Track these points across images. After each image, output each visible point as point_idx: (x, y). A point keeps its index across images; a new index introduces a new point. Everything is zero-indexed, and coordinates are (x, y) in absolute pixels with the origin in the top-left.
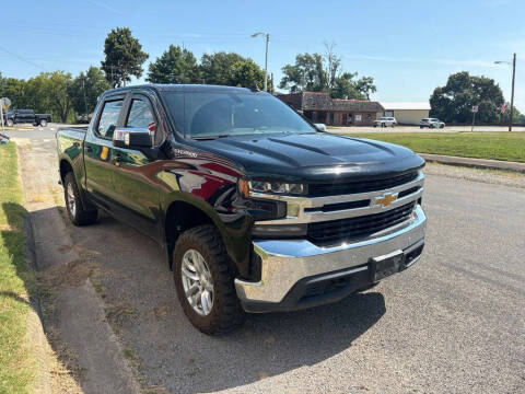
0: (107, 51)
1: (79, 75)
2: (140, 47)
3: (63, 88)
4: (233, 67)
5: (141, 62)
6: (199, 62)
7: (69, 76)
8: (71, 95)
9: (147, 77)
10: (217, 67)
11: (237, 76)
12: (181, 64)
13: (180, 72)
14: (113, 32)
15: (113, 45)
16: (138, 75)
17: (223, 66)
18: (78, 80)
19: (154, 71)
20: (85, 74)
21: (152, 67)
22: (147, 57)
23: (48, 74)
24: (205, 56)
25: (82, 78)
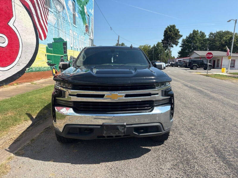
0: (164, 35)
1: (153, 46)
2: (179, 32)
3: (147, 51)
4: (224, 38)
5: (179, 39)
6: (207, 37)
7: (150, 47)
8: (149, 54)
9: (181, 45)
10: (217, 38)
11: (226, 42)
12: (198, 38)
13: (196, 42)
14: (168, 27)
15: (167, 32)
16: (177, 45)
17: (220, 38)
18: (153, 48)
19: (184, 42)
20: (156, 45)
21: (183, 41)
22: (182, 36)
23: (142, 46)
24: (211, 34)
25: (154, 47)
